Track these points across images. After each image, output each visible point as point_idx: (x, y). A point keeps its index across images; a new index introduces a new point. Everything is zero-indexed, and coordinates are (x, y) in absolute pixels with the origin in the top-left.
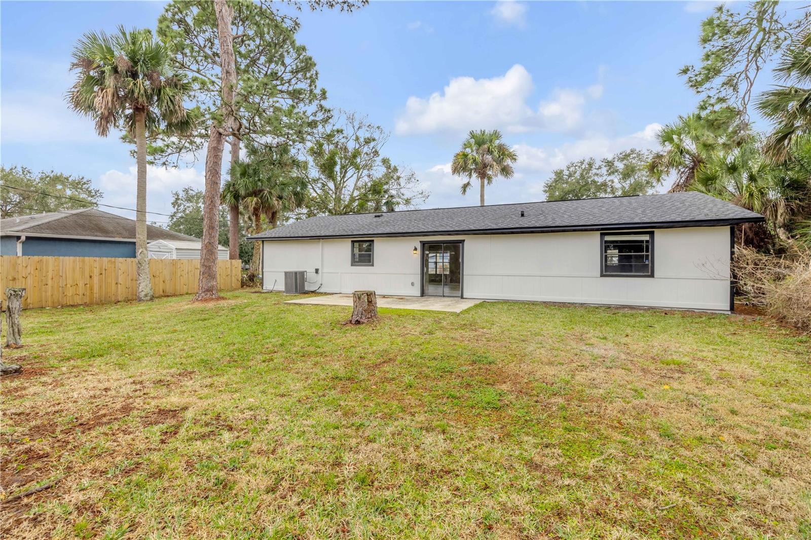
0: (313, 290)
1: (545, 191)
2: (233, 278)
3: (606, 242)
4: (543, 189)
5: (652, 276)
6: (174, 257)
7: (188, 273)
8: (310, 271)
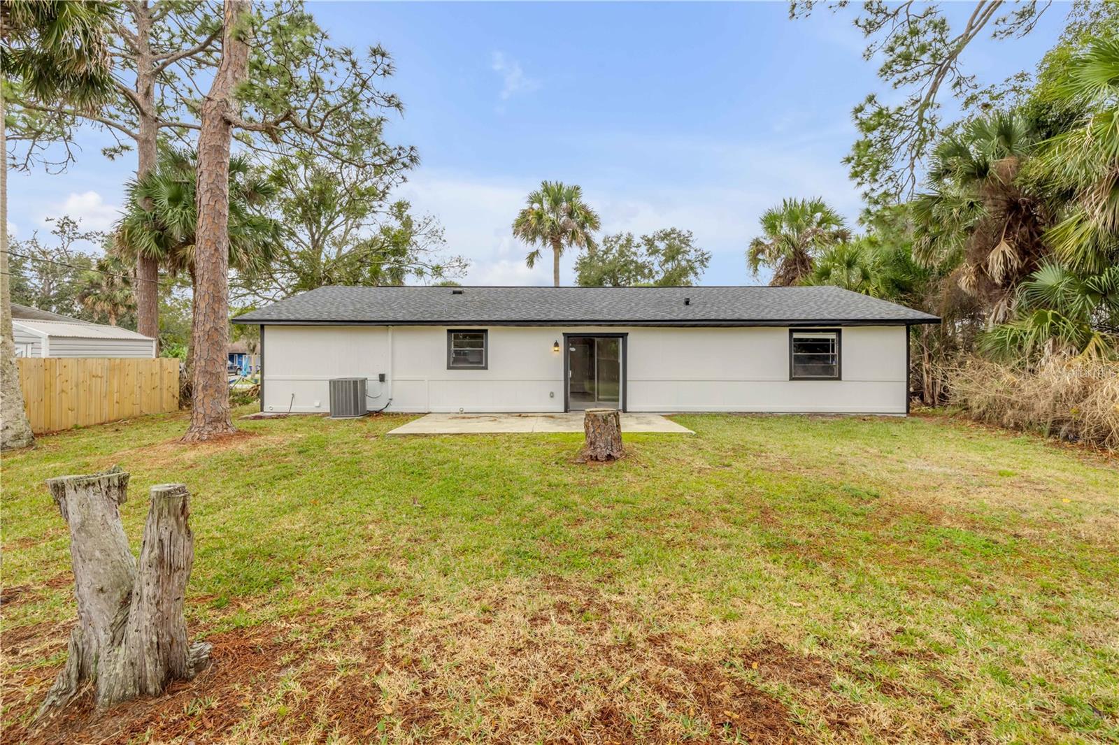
0: (377, 410)
1: (576, 269)
2: (165, 392)
3: (796, 340)
4: (575, 266)
5: (839, 378)
6: (45, 353)
7: (77, 386)
8: (372, 377)
